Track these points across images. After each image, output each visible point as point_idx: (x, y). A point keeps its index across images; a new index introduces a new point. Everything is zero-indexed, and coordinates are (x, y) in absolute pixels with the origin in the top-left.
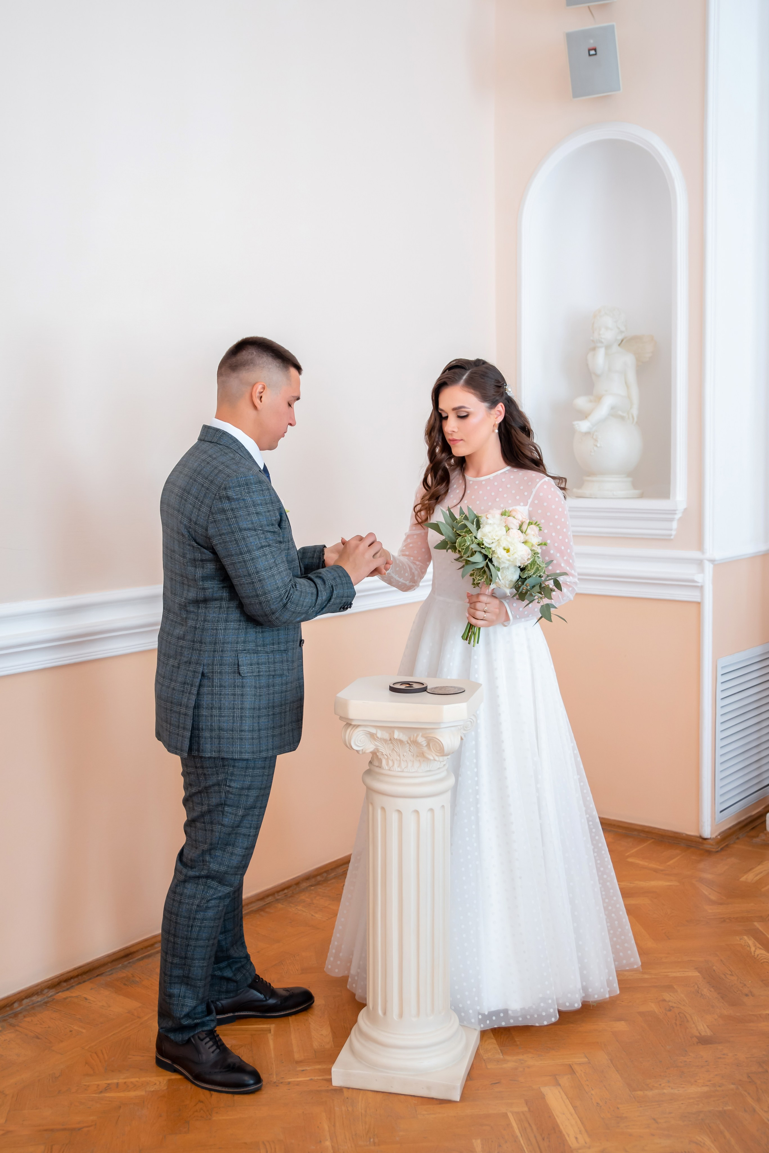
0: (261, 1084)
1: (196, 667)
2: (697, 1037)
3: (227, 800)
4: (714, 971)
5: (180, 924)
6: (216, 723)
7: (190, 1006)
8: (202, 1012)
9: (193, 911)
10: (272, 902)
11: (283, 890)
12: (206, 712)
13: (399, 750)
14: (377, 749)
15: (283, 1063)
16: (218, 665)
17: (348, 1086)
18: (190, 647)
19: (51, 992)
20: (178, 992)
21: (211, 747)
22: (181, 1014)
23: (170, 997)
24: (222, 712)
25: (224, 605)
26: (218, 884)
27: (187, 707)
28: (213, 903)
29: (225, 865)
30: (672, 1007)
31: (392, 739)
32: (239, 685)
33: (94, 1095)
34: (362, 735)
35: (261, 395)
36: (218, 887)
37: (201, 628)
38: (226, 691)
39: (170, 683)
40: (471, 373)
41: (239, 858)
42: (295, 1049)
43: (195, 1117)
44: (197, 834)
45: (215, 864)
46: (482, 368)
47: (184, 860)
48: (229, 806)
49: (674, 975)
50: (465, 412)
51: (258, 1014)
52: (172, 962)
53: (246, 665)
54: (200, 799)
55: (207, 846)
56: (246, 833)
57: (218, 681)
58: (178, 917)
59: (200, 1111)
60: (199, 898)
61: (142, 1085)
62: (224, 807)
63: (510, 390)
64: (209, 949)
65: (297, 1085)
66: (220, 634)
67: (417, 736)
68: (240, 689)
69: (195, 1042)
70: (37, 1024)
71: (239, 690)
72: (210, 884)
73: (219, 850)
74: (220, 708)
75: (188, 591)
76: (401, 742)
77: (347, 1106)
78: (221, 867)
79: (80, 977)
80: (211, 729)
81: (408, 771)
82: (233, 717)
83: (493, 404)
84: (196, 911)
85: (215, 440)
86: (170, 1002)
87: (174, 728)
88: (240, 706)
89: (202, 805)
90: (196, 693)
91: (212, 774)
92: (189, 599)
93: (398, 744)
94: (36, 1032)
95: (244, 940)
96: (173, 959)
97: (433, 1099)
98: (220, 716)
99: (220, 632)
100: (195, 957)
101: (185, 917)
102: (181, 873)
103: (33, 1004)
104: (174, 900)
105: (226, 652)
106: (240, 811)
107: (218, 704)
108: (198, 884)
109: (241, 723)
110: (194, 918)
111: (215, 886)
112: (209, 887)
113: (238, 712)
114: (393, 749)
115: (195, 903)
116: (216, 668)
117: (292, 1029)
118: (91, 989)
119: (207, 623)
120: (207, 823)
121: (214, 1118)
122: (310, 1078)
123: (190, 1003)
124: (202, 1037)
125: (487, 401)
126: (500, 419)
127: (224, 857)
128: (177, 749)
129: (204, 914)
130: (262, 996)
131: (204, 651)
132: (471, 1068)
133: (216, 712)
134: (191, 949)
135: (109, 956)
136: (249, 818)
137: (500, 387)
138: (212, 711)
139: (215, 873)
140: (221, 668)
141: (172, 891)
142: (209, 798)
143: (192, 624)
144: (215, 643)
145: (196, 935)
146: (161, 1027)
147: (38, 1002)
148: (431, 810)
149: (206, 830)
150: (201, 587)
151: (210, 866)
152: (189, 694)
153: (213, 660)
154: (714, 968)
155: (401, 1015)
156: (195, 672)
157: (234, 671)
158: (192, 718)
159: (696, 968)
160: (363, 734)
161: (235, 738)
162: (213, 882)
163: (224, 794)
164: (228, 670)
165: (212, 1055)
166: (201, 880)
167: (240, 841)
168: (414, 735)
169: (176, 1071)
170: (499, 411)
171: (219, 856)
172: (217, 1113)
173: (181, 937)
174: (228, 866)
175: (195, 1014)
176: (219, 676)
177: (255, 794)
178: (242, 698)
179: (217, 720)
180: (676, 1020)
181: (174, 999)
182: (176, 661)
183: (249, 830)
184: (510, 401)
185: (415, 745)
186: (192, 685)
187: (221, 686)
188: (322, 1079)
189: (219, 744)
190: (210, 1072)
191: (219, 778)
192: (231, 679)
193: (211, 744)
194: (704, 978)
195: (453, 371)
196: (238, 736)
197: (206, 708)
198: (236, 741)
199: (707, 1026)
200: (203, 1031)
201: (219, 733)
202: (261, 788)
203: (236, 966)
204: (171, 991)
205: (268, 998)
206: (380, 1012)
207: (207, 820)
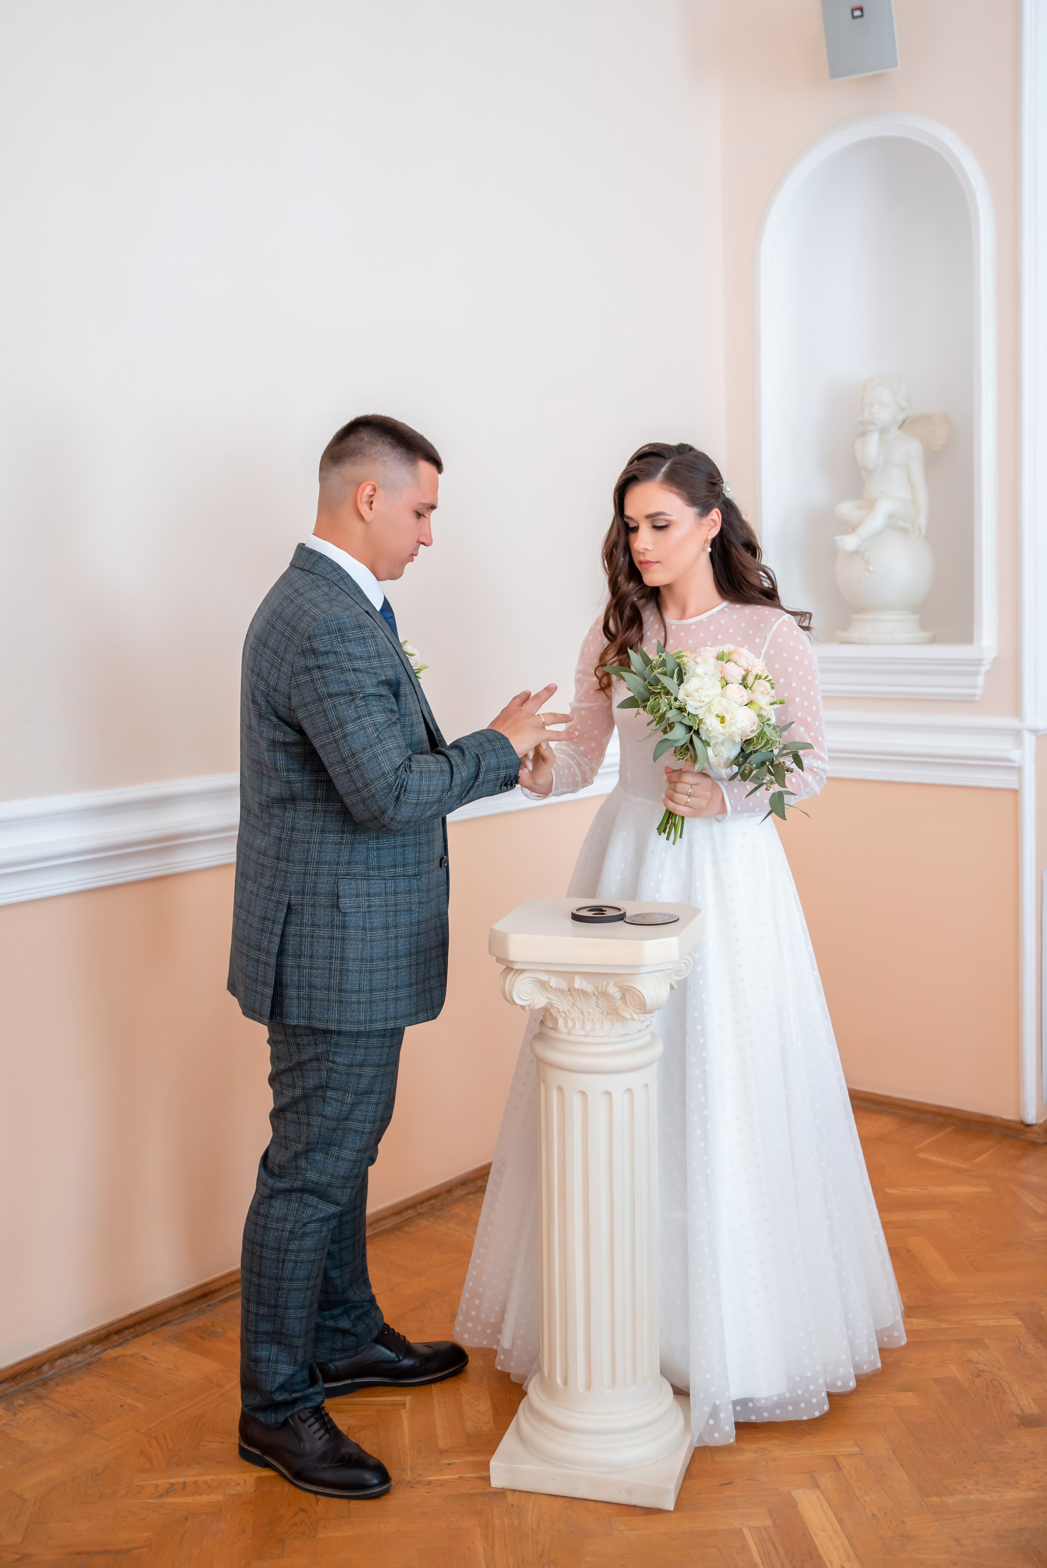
0: (389, 1485)
1: (280, 895)
2: (1018, 1416)
3: (330, 1081)
4: (1043, 1317)
5: (266, 1259)
6: (306, 977)
7: (285, 1375)
8: (303, 1381)
9: (284, 1240)
10: (413, 1217)
11: (429, 1199)
12: (292, 961)
13: (582, 1006)
14: (551, 1004)
15: (422, 1452)
16: (311, 895)
17: (513, 1488)
18: (273, 867)
19: (97, 1349)
20: (268, 1355)
21: (299, 1011)
22: (273, 1386)
23: (256, 1363)
24: (315, 963)
25: (319, 808)
26: (318, 1200)
27: (268, 952)
28: (312, 1227)
29: (328, 1174)
30: (982, 1370)
31: (571, 990)
32: (339, 924)
33: (151, 1501)
34: (529, 984)
35: (371, 499)
36: (318, 1204)
37: (287, 840)
38: (321, 932)
39: (247, 916)
40: (674, 463)
41: (348, 1165)
42: (440, 1432)
43: (292, 1533)
44: (288, 1128)
45: (313, 1172)
46: (688, 456)
47: (270, 1164)
48: (332, 1089)
49: (985, 1323)
50: (664, 521)
51: (388, 1381)
52: (258, 1312)
53: (349, 896)
54: (291, 1079)
55: (302, 1146)
56: (359, 1129)
57: (310, 917)
58: (264, 1248)
59: (301, 1525)
60: (292, 1220)
61: (220, 1485)
62: (325, 1091)
63: (728, 489)
64: (309, 1292)
65: (441, 1486)
66: (314, 850)
67: (607, 984)
68: (340, 930)
69: (294, 1424)
70: (74, 1396)
71: (339, 932)
72: (307, 1200)
73: (319, 1152)
74: (311, 957)
75: (269, 784)
76: (584, 993)
77: (511, 1518)
78: (323, 1177)
79: (138, 1327)
80: (299, 986)
81: (596, 1035)
82: (330, 970)
83: (705, 510)
84: (289, 1240)
85: (307, 567)
86: (256, 1370)
87: (250, 981)
88: (339, 955)
89: (294, 1088)
90: (281, 933)
91: (309, 1045)
92: (272, 797)
93: (580, 996)
94: (72, 1407)
95: (368, 1275)
96: (258, 1308)
97: (635, 1506)
98: (311, 968)
99: (313, 847)
100: (290, 1305)
101: (272, 1249)
102: (265, 1185)
103: (70, 1366)
104: (256, 1224)
105: (322, 876)
106: (348, 1097)
107: (309, 950)
108: (290, 1201)
109: (341, 979)
110: (287, 1250)
111: (314, 1204)
112: (306, 1204)
113: (338, 963)
114: (574, 1003)
115: (286, 1229)
116: (307, 898)
117: (435, 1402)
118: (154, 1344)
119: (295, 833)
120: (302, 1113)
121: (321, 1535)
122: (459, 1476)
123: (285, 1370)
124: (304, 1416)
125: (697, 504)
126: (715, 532)
127: (326, 1163)
128: (254, 1012)
129: (300, 1244)
130: (393, 1355)
131: (292, 874)
132: (690, 1461)
133: (305, 962)
134: (284, 1293)
135: (179, 1296)
136: (363, 1107)
137: (715, 484)
138: (300, 961)
139: (314, 1185)
140: (314, 899)
141: (254, 1211)
142: (304, 1078)
143: (276, 834)
144: (307, 863)
145: (289, 1274)
146: (245, 1405)
147: (77, 1363)
148: (629, 1091)
149: (300, 1124)
150: (286, 779)
151: (307, 1175)
152: (271, 934)
153: (303, 886)
154: (1043, 1313)
155: (588, 1386)
156: (278, 903)
157: (333, 904)
158: (274, 969)
159: (1016, 1314)
160: (530, 982)
161: (332, 1000)
162: (312, 1198)
163: (325, 1073)
164: (323, 903)
165: (319, 1443)
166: (295, 1195)
167: (350, 1141)
168: (602, 984)
169: (267, 1465)
170: (712, 520)
171: (320, 1161)
172: (325, 1527)
173: (269, 1277)
174: (332, 1176)
175: (292, 1385)
176: (311, 910)
177: (371, 1072)
178: (343, 943)
179: (307, 973)
180: (988, 1391)
181: (261, 1364)
182: (255, 885)
183: (363, 1125)
184: (728, 505)
185: (604, 997)
186: (274, 922)
187: (313, 925)
188: (477, 1477)
189: (309, 1007)
190: (316, 1468)
191: (319, 1050)
192: (328, 915)
193: (298, 1007)
194: (1029, 1329)
195: (647, 459)
196: (336, 997)
197: (293, 955)
198: (333, 1005)
199: (1033, 1400)
200: (305, 1409)
201: (310, 992)
202: (379, 1065)
203: (356, 1314)
204: (258, 1353)
205: (401, 1358)
206: (559, 1381)
207: (301, 1109)
